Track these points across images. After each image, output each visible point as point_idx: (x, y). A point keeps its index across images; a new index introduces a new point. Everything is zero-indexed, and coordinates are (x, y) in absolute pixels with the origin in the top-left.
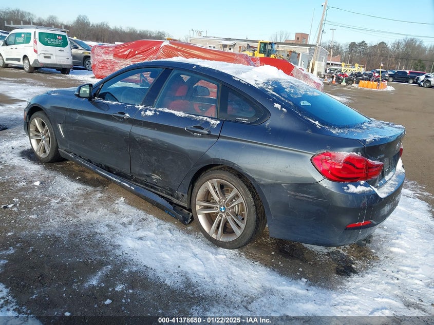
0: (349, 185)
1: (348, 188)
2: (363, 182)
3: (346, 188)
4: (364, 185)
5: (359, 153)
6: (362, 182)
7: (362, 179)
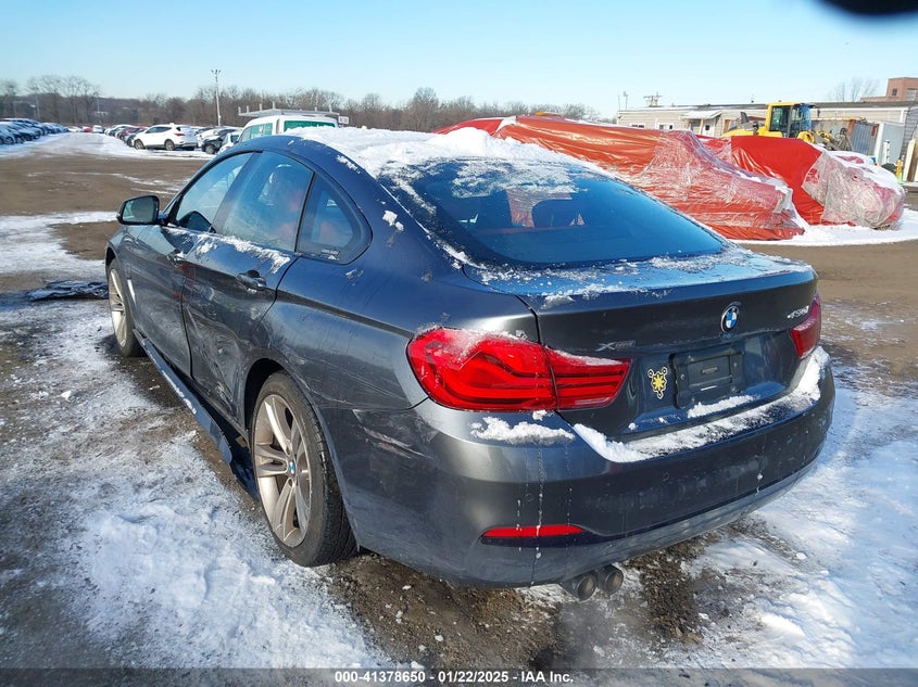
0: (488, 420)
1: (485, 426)
2: (543, 412)
3: (477, 426)
4: (545, 422)
5: (519, 333)
6: (539, 414)
7: (538, 406)
